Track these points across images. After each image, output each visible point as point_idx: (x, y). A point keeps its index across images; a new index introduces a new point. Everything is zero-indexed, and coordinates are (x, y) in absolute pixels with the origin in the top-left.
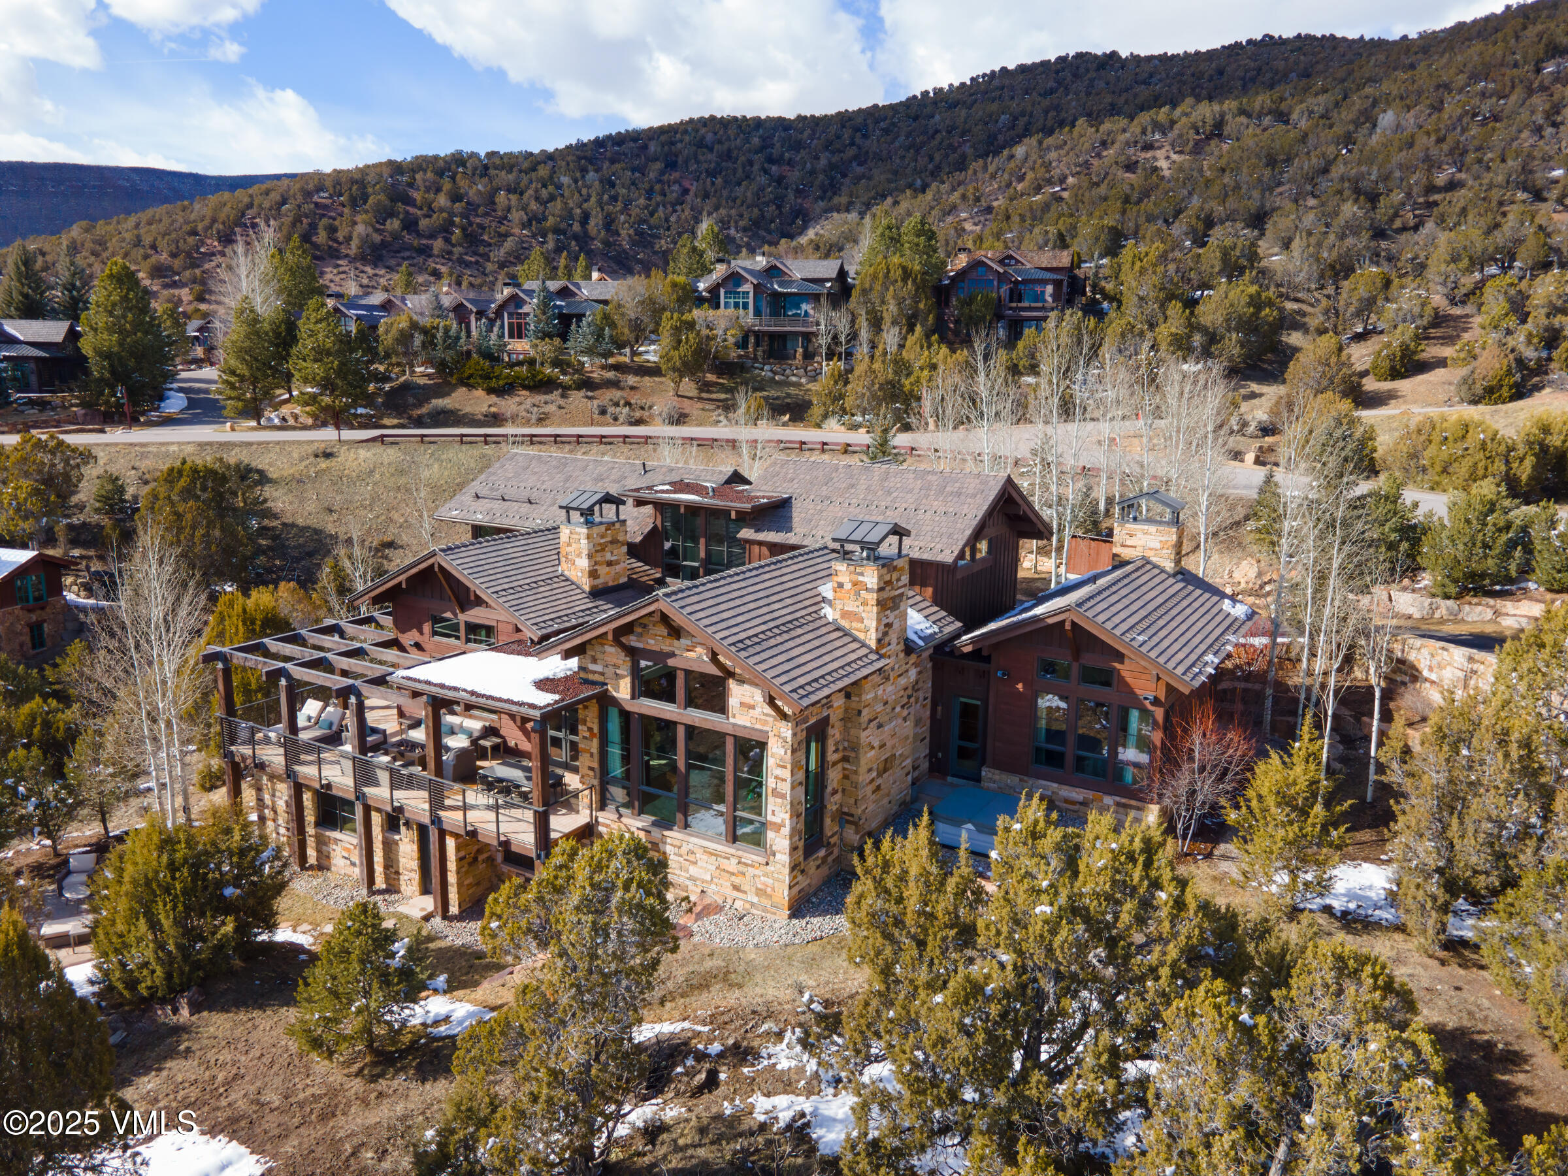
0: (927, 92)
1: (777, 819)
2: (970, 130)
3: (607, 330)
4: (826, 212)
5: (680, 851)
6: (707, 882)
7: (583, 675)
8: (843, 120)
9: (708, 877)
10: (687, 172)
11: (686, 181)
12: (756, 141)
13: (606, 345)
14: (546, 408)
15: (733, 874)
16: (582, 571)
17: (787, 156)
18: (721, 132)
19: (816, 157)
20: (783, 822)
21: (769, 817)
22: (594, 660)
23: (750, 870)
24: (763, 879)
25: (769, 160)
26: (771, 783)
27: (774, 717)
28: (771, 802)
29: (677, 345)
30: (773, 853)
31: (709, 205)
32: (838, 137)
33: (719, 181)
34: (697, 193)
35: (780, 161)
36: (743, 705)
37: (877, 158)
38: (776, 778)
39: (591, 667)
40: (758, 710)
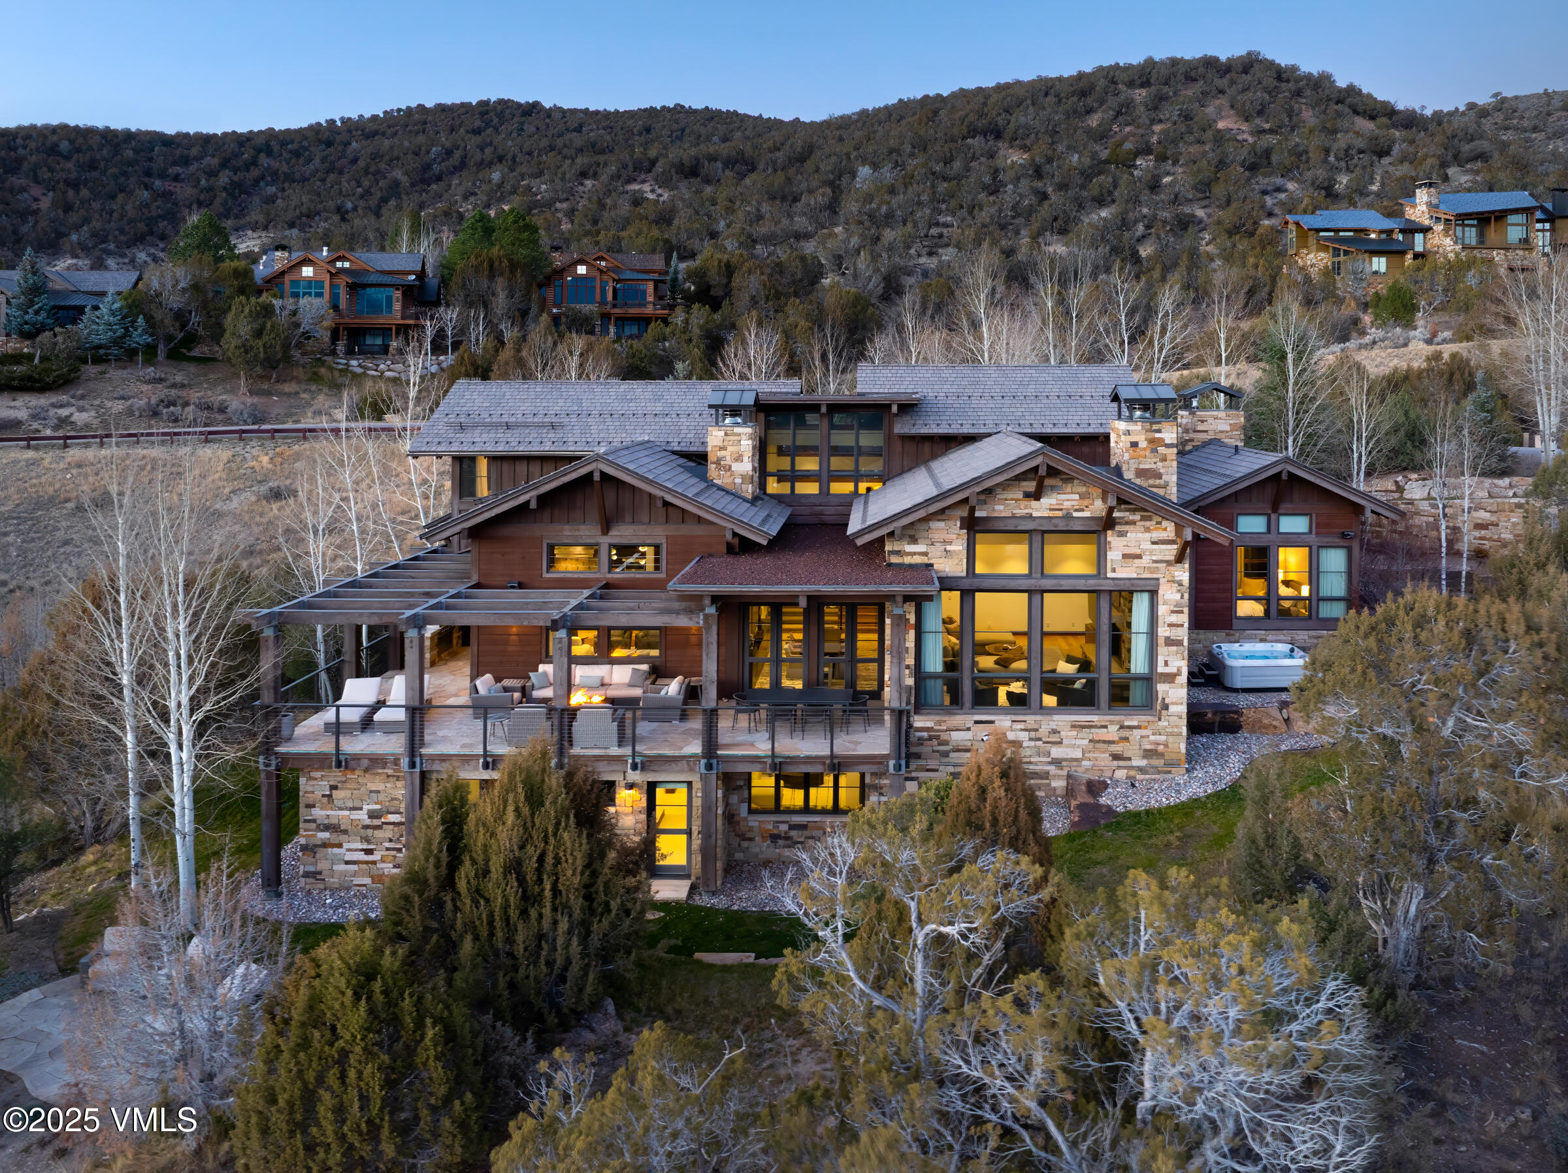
0: (333, 122)
1: (1171, 669)
2: (398, 159)
3: (141, 320)
4: (237, 230)
5: (1038, 735)
6: (1076, 760)
7: (894, 560)
8: (241, 141)
9: (1078, 754)
10: (37, 181)
11: (36, 191)
12: (129, 153)
13: (139, 337)
14: (64, 412)
15: (1113, 742)
16: (743, 477)
17: (172, 170)
18: (80, 140)
19: (212, 174)
20: (1179, 670)
21: (1161, 669)
22: (914, 540)
23: (1135, 732)
24: (1152, 738)
25: (148, 174)
26: (1163, 632)
27: (1168, 563)
28: (1163, 652)
29: (258, 334)
30: (1166, 707)
31: (74, 218)
32: (236, 156)
33: (85, 192)
34: (54, 203)
35: (163, 175)
36: (1125, 556)
37: (290, 178)
38: (1170, 625)
39: (909, 548)
40: (1146, 558)
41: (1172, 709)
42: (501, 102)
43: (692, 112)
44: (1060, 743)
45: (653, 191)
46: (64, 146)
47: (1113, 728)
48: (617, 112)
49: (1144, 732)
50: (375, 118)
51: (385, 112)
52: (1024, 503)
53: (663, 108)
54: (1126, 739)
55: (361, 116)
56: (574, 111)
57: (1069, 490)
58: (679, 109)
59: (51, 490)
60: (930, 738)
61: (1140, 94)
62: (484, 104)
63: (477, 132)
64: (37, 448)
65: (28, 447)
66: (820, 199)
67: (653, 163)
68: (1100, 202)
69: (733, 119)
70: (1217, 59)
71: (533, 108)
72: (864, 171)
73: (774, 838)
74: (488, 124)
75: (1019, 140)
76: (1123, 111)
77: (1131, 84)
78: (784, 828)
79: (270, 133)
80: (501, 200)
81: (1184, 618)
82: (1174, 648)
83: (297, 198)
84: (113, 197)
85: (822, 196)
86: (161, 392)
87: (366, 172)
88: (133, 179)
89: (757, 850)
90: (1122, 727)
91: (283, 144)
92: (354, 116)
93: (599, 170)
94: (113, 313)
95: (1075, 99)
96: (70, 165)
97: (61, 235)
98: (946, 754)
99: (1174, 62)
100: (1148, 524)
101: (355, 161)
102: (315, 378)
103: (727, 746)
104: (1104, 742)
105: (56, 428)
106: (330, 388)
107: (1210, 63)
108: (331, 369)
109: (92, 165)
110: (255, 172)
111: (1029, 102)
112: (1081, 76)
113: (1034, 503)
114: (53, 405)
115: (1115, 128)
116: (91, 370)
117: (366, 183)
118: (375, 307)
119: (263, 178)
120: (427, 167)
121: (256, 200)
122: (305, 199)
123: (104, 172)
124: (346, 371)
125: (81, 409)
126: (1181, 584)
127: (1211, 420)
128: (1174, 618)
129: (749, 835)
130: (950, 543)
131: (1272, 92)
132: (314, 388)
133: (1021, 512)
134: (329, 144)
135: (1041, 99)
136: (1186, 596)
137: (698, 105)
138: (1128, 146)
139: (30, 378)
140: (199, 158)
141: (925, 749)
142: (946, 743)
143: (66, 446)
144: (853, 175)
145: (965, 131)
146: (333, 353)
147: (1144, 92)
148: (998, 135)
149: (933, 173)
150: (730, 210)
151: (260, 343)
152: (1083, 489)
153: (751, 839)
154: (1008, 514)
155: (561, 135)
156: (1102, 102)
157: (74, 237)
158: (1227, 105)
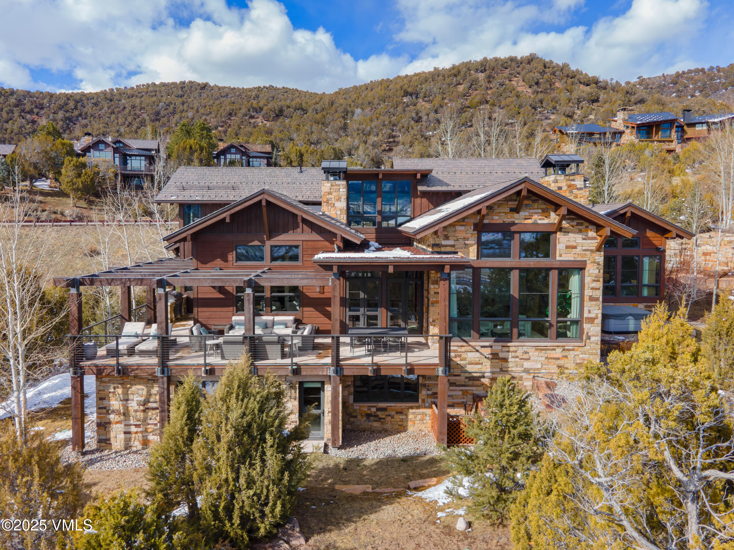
1: (592, 315)
2: (144, 108)
5: (517, 354)
6: (538, 369)
7: (436, 249)
8: (68, 97)
9: (539, 366)
15: (558, 359)
19: (55, 113)
20: (597, 315)
21: (586, 315)
22: (447, 237)
23: (571, 352)
24: (581, 356)
26: (588, 292)
27: (592, 251)
28: (587, 304)
29: (79, 176)
30: (589, 338)
32: (67, 104)
36: (567, 247)
37: (93, 117)
38: (592, 289)
39: (444, 242)
40: (579, 248)
41: (593, 339)
42: (190, 82)
43: (276, 89)
44: (529, 359)
47: (559, 350)
48: (243, 88)
49: (576, 353)
50: (132, 88)
51: (137, 86)
52: (509, 215)
53: (264, 87)
54: (566, 357)
55: (126, 88)
56: (224, 88)
57: (536, 206)
58: (271, 88)
61: (481, 76)
62: (182, 83)
63: (180, 96)
66: (339, 124)
67: (261, 109)
69: (296, 92)
70: (516, 57)
71: (204, 87)
72: (358, 111)
73: (368, 416)
74: (185, 93)
75: (427, 98)
76: (474, 84)
77: (477, 70)
78: (374, 410)
79: (82, 94)
81: (600, 285)
82: (594, 303)
85: (339, 123)
87: (130, 114)
89: (358, 423)
90: (564, 350)
91: (88, 99)
92: (122, 87)
93: (238, 112)
95: (452, 78)
98: (464, 366)
99: (496, 59)
100: (580, 227)
101: (124, 109)
104: (554, 358)
107: (512, 59)
110: (76, 113)
111: (431, 79)
112: (454, 67)
113: (516, 215)
115: (471, 91)
117: (130, 120)
119: (80, 116)
120: (158, 113)
121: (78, 126)
122: (101, 126)
126: (599, 264)
128: (594, 285)
129: (354, 414)
130: (468, 239)
131: (543, 73)
133: (508, 220)
134: (110, 100)
135: (436, 78)
136: (602, 271)
137: (279, 86)
138: (477, 100)
142: (465, 359)
144: (353, 113)
145: (402, 94)
147: (483, 75)
148: (417, 96)
150: (298, 130)
151: (80, 180)
152: (544, 206)
153: (355, 417)
154: (501, 221)
156: (464, 79)
158: (521, 80)
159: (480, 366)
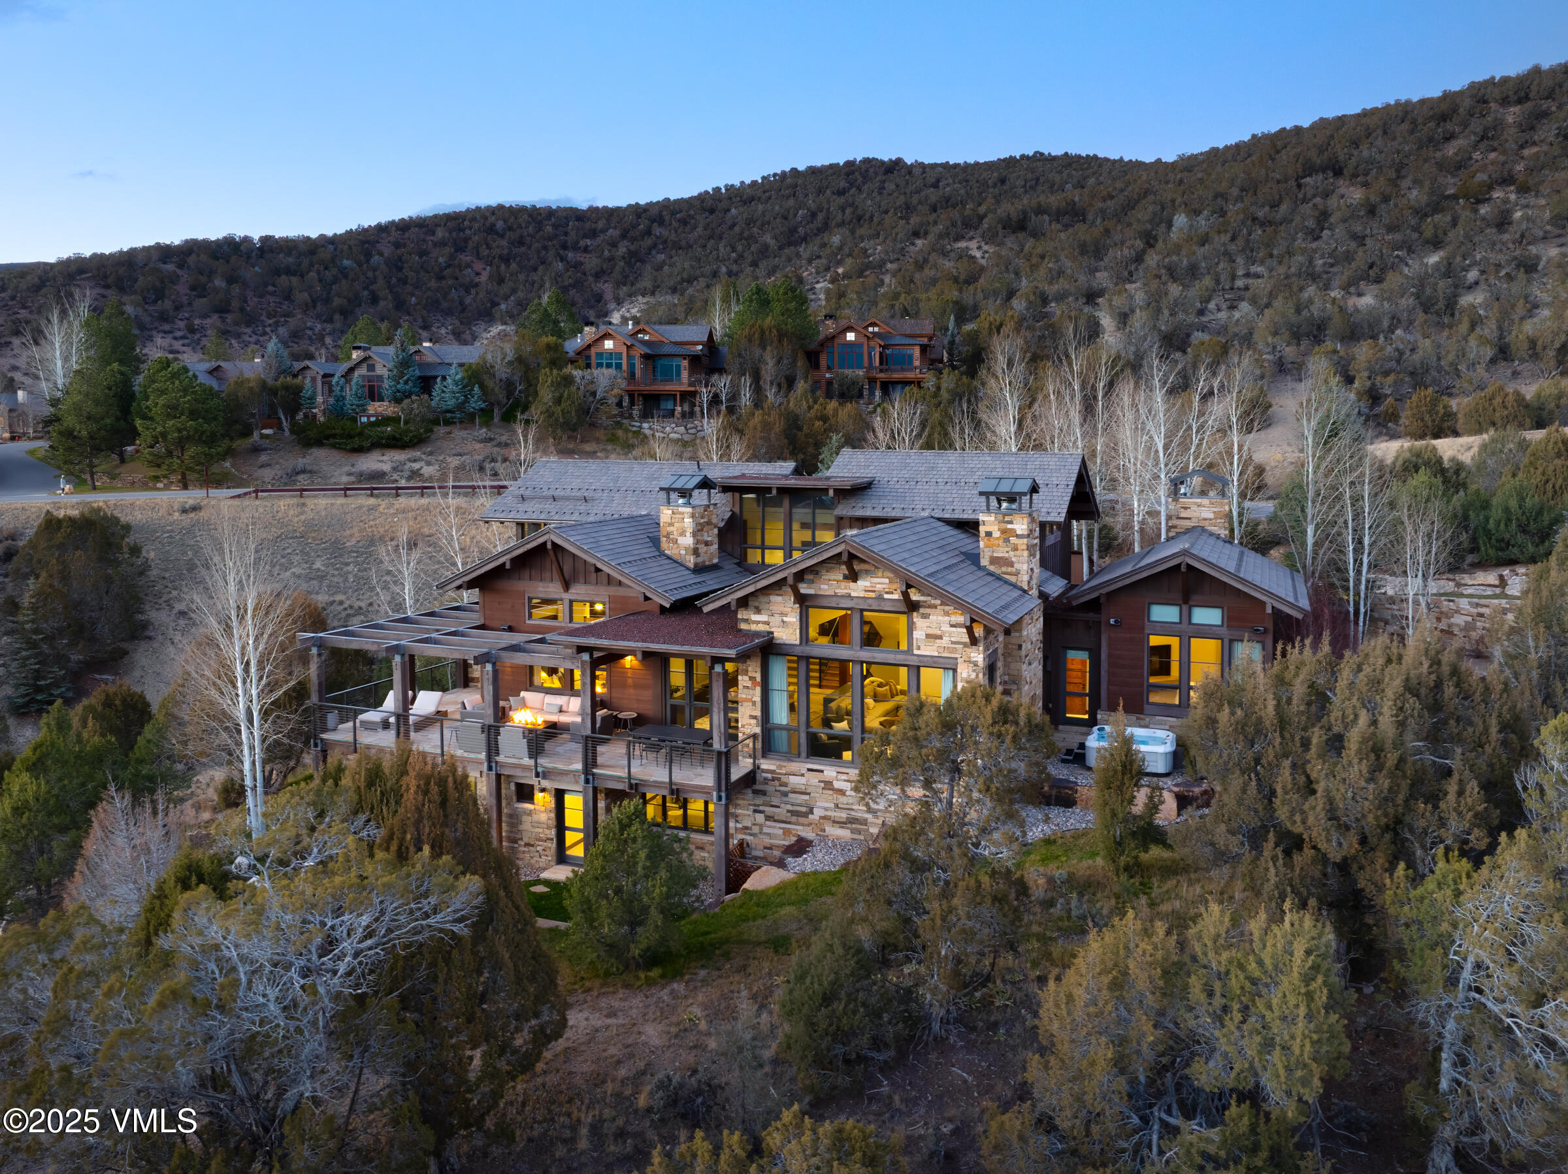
2: (769, 223)
3: (476, 388)
4: (630, 296)
7: (743, 626)
8: (638, 211)
10: (479, 257)
11: (478, 266)
12: (549, 229)
13: (475, 404)
14: (416, 466)
16: (686, 549)
17: (582, 243)
18: (512, 220)
19: (614, 245)
22: (758, 611)
25: (564, 247)
27: (962, 644)
29: (558, 401)
31: (505, 289)
32: (634, 226)
33: (514, 266)
34: (491, 277)
35: (575, 248)
36: (928, 636)
37: (677, 246)
39: (755, 617)
40: (946, 639)
42: (867, 161)
45: (979, 248)
46: (500, 225)
48: (977, 164)
50: (754, 183)
51: (763, 178)
52: (843, 584)
53: (1023, 156)
55: (742, 183)
56: (934, 166)
58: (1039, 157)
59: (382, 530)
60: (773, 779)
61: (1512, 114)
62: (849, 164)
63: (841, 193)
64: (377, 496)
65: (372, 495)
66: (1128, 251)
67: (981, 218)
68: (1436, 243)
69: (1092, 163)
71: (896, 165)
72: (1182, 220)
74: (852, 185)
75: (1359, 176)
76: (1489, 135)
77: (1505, 102)
79: (666, 205)
80: (839, 263)
83: (682, 263)
84: (535, 269)
85: (1131, 248)
86: (489, 449)
87: (741, 237)
88: (552, 253)
91: (673, 213)
92: (737, 183)
93: (929, 229)
94: (456, 383)
95: (1432, 125)
96: (504, 243)
97: (495, 304)
98: (785, 794)
100: (946, 609)
101: (732, 227)
102: (613, 439)
103: (603, 766)
105: (409, 478)
106: (623, 448)
108: (627, 431)
109: (521, 242)
110: (648, 242)
111: (1379, 132)
112: (1447, 96)
113: (852, 585)
114: (410, 460)
115: (1477, 155)
116: (442, 430)
117: (740, 248)
118: (668, 375)
119: (655, 246)
120: (793, 231)
121: (648, 267)
122: (686, 265)
123: (530, 247)
124: (638, 433)
125: (429, 464)
126: (977, 665)
127: (1194, 508)
130: (787, 615)
132: (610, 447)
133: (841, 591)
134: (712, 211)
135: (1394, 126)
137: (1057, 151)
138: (1481, 177)
139: (394, 438)
140: (604, 231)
141: (769, 788)
142: (785, 785)
143: (398, 495)
144: (1170, 225)
145: (1301, 170)
146: (631, 417)
147: (1518, 110)
148: (1338, 172)
149: (1254, 219)
151: (559, 409)
154: (831, 593)
155: (918, 192)
156: (1465, 125)
157: (503, 307)
159: (806, 797)
